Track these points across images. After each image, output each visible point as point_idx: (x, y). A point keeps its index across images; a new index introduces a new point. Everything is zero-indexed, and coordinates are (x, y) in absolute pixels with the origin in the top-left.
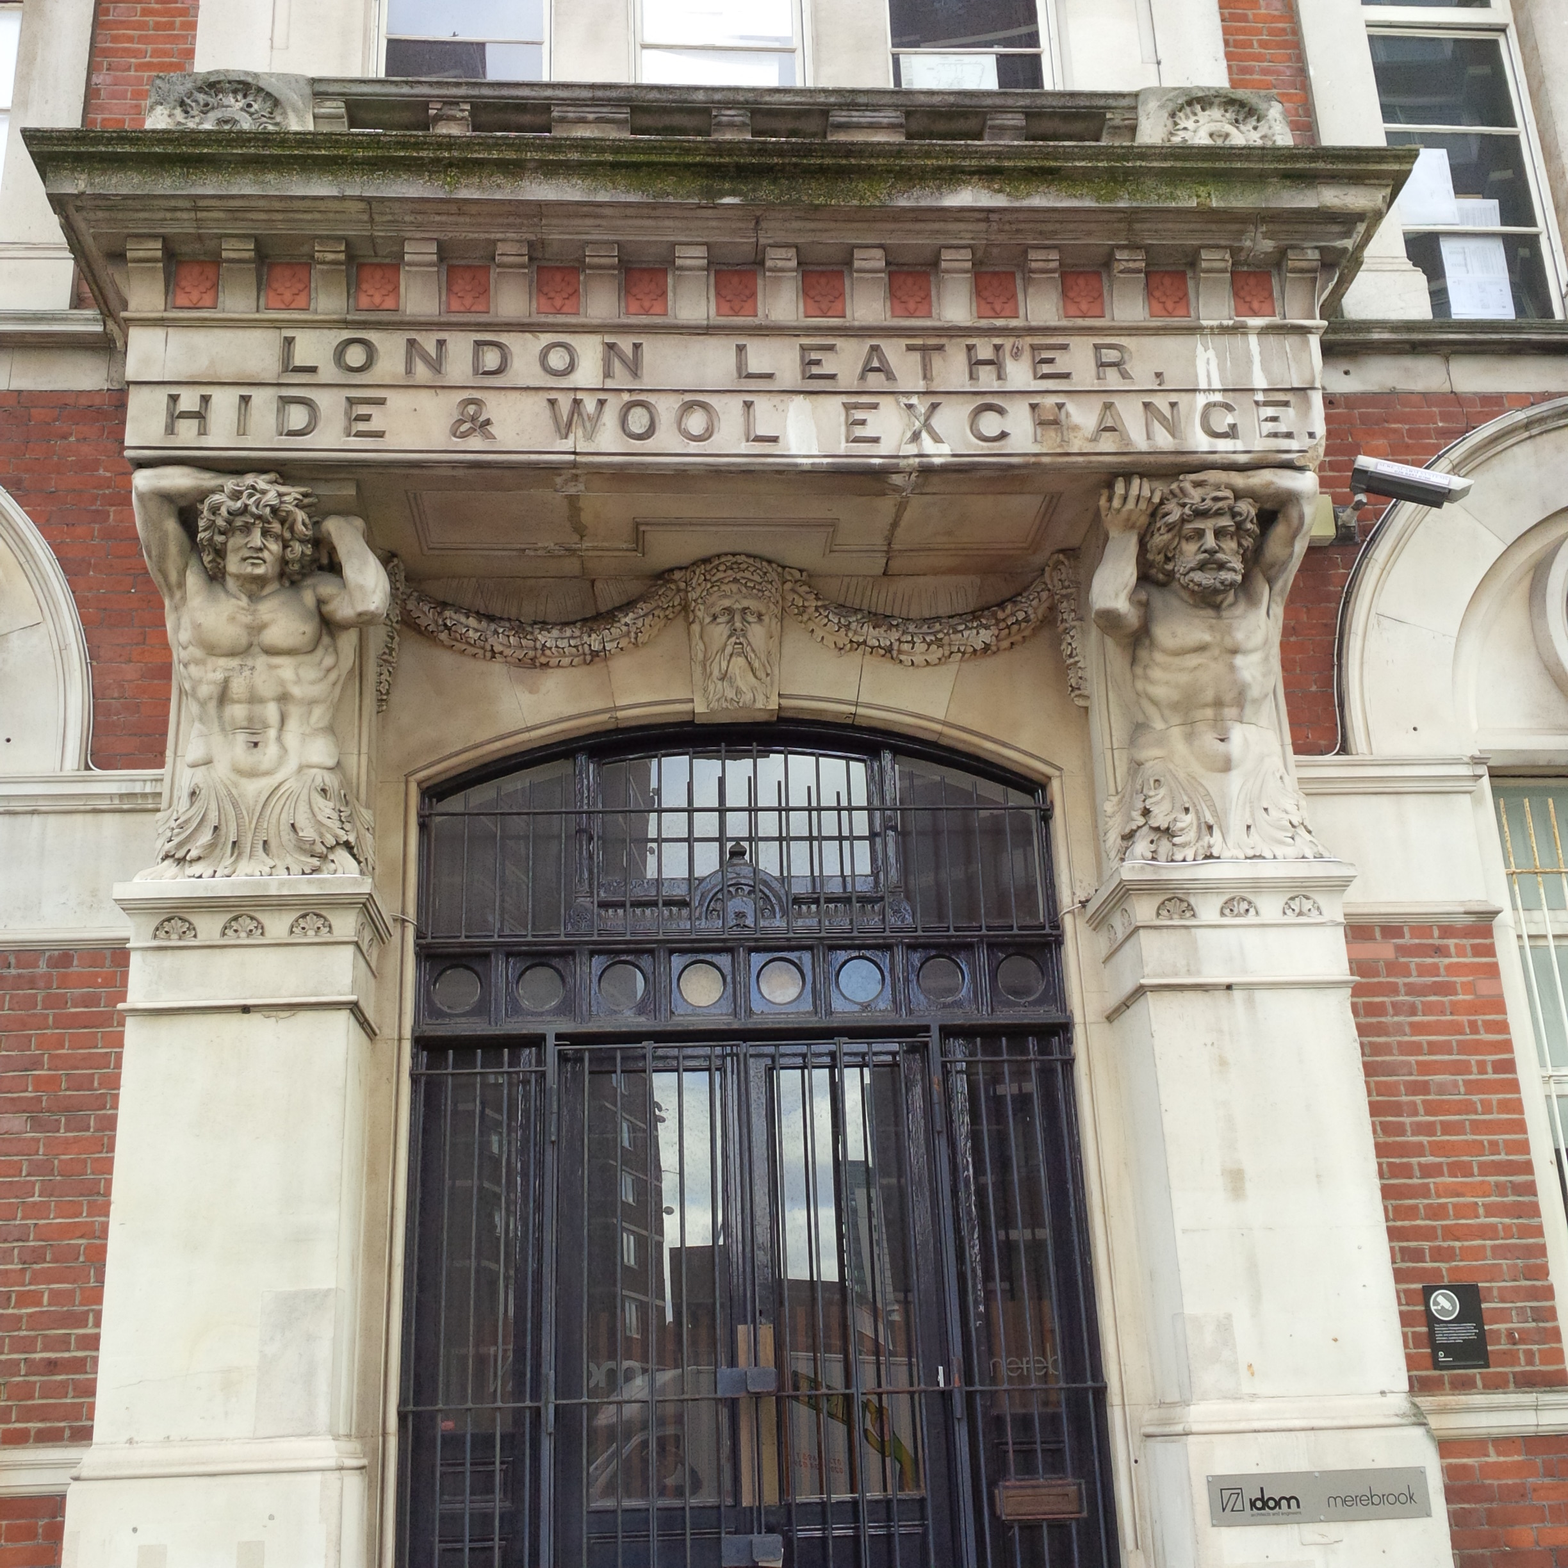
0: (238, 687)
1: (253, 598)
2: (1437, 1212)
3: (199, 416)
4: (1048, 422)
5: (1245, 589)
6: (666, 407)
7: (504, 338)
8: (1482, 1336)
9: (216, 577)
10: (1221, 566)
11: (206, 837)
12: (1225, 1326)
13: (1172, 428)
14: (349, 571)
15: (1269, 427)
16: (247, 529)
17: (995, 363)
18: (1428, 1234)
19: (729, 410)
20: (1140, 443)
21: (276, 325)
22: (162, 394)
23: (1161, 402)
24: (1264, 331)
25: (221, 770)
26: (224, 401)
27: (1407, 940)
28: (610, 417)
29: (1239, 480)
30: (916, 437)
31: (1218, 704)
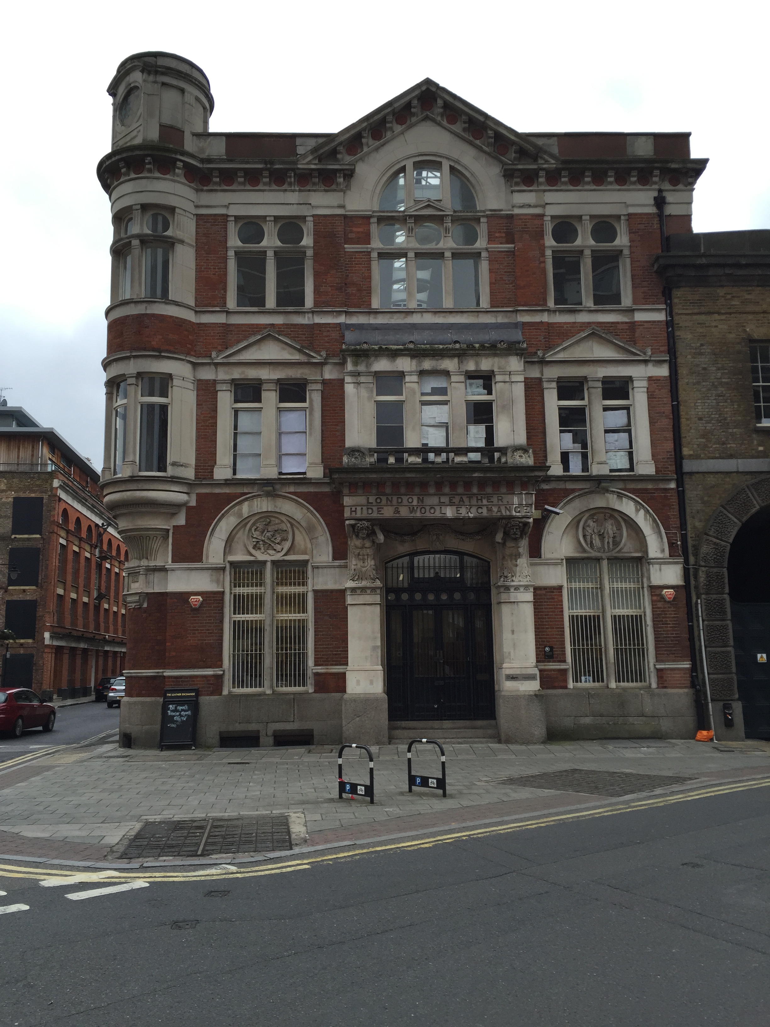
0: (361, 553)
1: (363, 540)
2: (548, 635)
3: (355, 511)
4: (489, 510)
5: (521, 537)
6: (428, 508)
7: (402, 497)
8: (553, 655)
9: (357, 536)
10: (517, 534)
11: (357, 577)
12: (509, 653)
13: (510, 511)
14: (378, 535)
15: (525, 511)
16: (363, 530)
17: (481, 500)
18: (545, 638)
19: (438, 508)
20: (504, 514)
21: (366, 495)
22: (349, 508)
23: (508, 507)
24: (525, 494)
25: (359, 566)
26: (359, 508)
27: (548, 590)
28: (419, 510)
29: (520, 520)
30: (468, 513)
31: (516, 556)
